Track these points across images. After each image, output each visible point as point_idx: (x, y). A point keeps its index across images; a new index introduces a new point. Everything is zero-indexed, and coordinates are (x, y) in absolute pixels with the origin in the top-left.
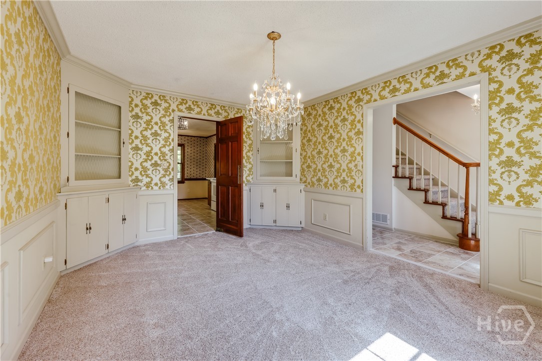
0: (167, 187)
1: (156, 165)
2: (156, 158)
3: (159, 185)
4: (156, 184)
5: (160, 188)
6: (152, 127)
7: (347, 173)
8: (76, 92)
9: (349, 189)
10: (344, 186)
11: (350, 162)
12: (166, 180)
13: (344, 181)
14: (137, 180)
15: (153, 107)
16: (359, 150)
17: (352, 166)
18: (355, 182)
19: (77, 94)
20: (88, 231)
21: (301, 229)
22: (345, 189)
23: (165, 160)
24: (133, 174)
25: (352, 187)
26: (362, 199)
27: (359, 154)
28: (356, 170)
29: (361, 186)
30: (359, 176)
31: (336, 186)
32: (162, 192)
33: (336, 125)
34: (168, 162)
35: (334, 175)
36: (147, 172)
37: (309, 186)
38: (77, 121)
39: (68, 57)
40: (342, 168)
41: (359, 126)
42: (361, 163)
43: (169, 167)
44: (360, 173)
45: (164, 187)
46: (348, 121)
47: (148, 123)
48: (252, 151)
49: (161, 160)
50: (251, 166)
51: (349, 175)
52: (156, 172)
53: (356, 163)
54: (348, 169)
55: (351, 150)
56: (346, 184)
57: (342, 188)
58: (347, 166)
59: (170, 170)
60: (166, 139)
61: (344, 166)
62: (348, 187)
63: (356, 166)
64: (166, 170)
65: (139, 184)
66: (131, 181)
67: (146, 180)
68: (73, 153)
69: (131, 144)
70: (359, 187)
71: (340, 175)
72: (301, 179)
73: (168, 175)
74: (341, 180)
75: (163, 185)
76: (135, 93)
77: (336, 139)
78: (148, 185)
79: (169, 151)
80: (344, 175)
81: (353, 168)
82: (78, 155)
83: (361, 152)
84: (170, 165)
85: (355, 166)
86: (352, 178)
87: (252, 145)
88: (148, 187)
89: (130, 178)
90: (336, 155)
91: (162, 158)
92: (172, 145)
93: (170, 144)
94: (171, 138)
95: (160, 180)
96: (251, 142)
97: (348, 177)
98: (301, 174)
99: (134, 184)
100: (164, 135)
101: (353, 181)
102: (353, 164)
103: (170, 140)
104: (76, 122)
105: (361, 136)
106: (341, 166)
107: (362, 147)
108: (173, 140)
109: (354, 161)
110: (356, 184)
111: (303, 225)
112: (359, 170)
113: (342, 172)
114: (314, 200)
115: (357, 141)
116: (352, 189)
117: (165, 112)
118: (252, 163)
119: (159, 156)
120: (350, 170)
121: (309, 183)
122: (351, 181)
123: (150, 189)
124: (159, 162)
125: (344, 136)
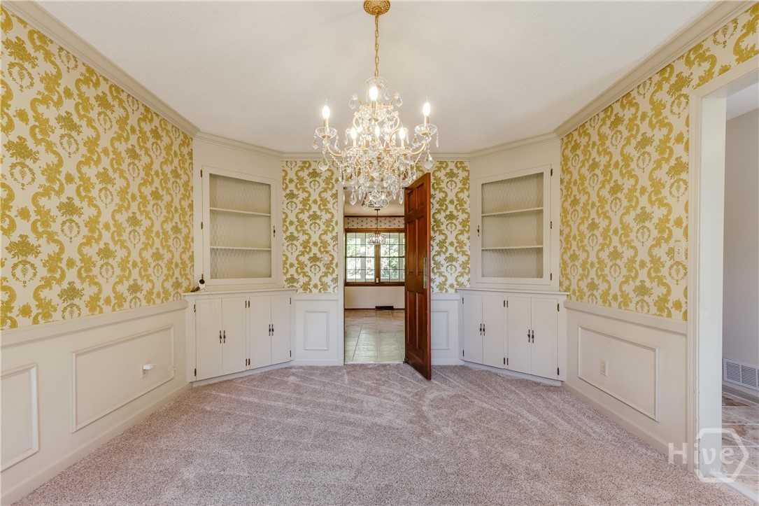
0: (330, 290)
1: (315, 259)
2: (315, 250)
3: (320, 287)
4: (315, 286)
5: (320, 291)
6: (310, 208)
7: (649, 271)
8: (210, 174)
9: (654, 309)
10: (643, 301)
11: (658, 243)
12: (328, 280)
13: (642, 290)
14: (292, 280)
15: (311, 180)
16: (678, 211)
17: (661, 252)
18: (669, 292)
19: (213, 177)
20: (223, 340)
21: (559, 384)
22: (646, 308)
23: (327, 252)
24: (287, 272)
25: (661, 303)
26: (685, 335)
27: (678, 222)
28: (672, 262)
29: (683, 304)
30: (679, 278)
31: (626, 301)
32: (323, 296)
33: (627, 159)
34: (330, 255)
35: (621, 276)
36: (304, 269)
37: (574, 298)
38: (213, 208)
39: (198, 134)
40: (638, 259)
41: (678, 150)
42: (683, 245)
43: (331, 263)
44: (682, 272)
45: (325, 289)
46: (654, 144)
47: (305, 202)
48: (468, 232)
49: (322, 253)
50: (466, 258)
51: (653, 275)
52: (315, 269)
53: (672, 243)
54: (652, 261)
55: (659, 213)
56: (646, 298)
57: (639, 306)
58: (650, 254)
59: (334, 266)
60: (328, 223)
61: (643, 255)
62: (651, 304)
63: (671, 252)
64: (328, 266)
65: (295, 284)
66: (286, 281)
67: (303, 280)
68: (208, 247)
69: (285, 232)
70: (678, 305)
71: (633, 275)
72: (561, 284)
73: (331, 274)
74: (636, 287)
75: (325, 287)
76: (289, 164)
77: (625, 191)
78: (305, 287)
79: (332, 239)
80: (643, 274)
81: (664, 258)
82: (213, 249)
83: (684, 215)
84: (333, 259)
85: (668, 254)
86: (661, 282)
87: (468, 222)
88: (305, 289)
89: (284, 276)
90: (626, 228)
91: (322, 250)
92: (336, 231)
93: (333, 229)
94: (334, 220)
95: (320, 280)
96: (465, 216)
97: (652, 280)
98: (562, 272)
99: (289, 285)
100: (326, 216)
101: (663, 290)
102: (665, 247)
103: (334, 224)
104: (211, 210)
105: (683, 176)
106: (636, 254)
107: (687, 202)
108: (337, 223)
109: (667, 241)
110: (672, 298)
111: (563, 377)
112: (678, 263)
113: (638, 268)
114: (583, 328)
115: (674, 190)
116: (661, 309)
117: (326, 184)
118: (469, 253)
119: (319, 246)
120: (657, 263)
121: (574, 293)
122: (659, 291)
123: (308, 292)
124: (319, 255)
125: (644, 181)
